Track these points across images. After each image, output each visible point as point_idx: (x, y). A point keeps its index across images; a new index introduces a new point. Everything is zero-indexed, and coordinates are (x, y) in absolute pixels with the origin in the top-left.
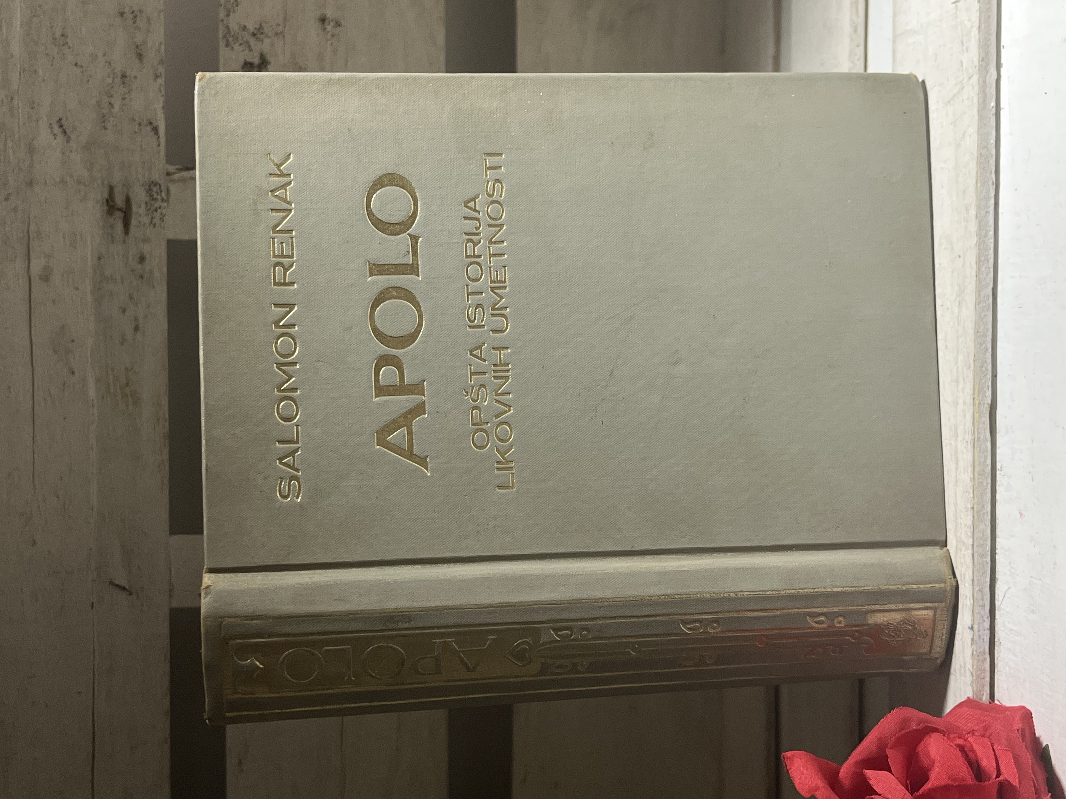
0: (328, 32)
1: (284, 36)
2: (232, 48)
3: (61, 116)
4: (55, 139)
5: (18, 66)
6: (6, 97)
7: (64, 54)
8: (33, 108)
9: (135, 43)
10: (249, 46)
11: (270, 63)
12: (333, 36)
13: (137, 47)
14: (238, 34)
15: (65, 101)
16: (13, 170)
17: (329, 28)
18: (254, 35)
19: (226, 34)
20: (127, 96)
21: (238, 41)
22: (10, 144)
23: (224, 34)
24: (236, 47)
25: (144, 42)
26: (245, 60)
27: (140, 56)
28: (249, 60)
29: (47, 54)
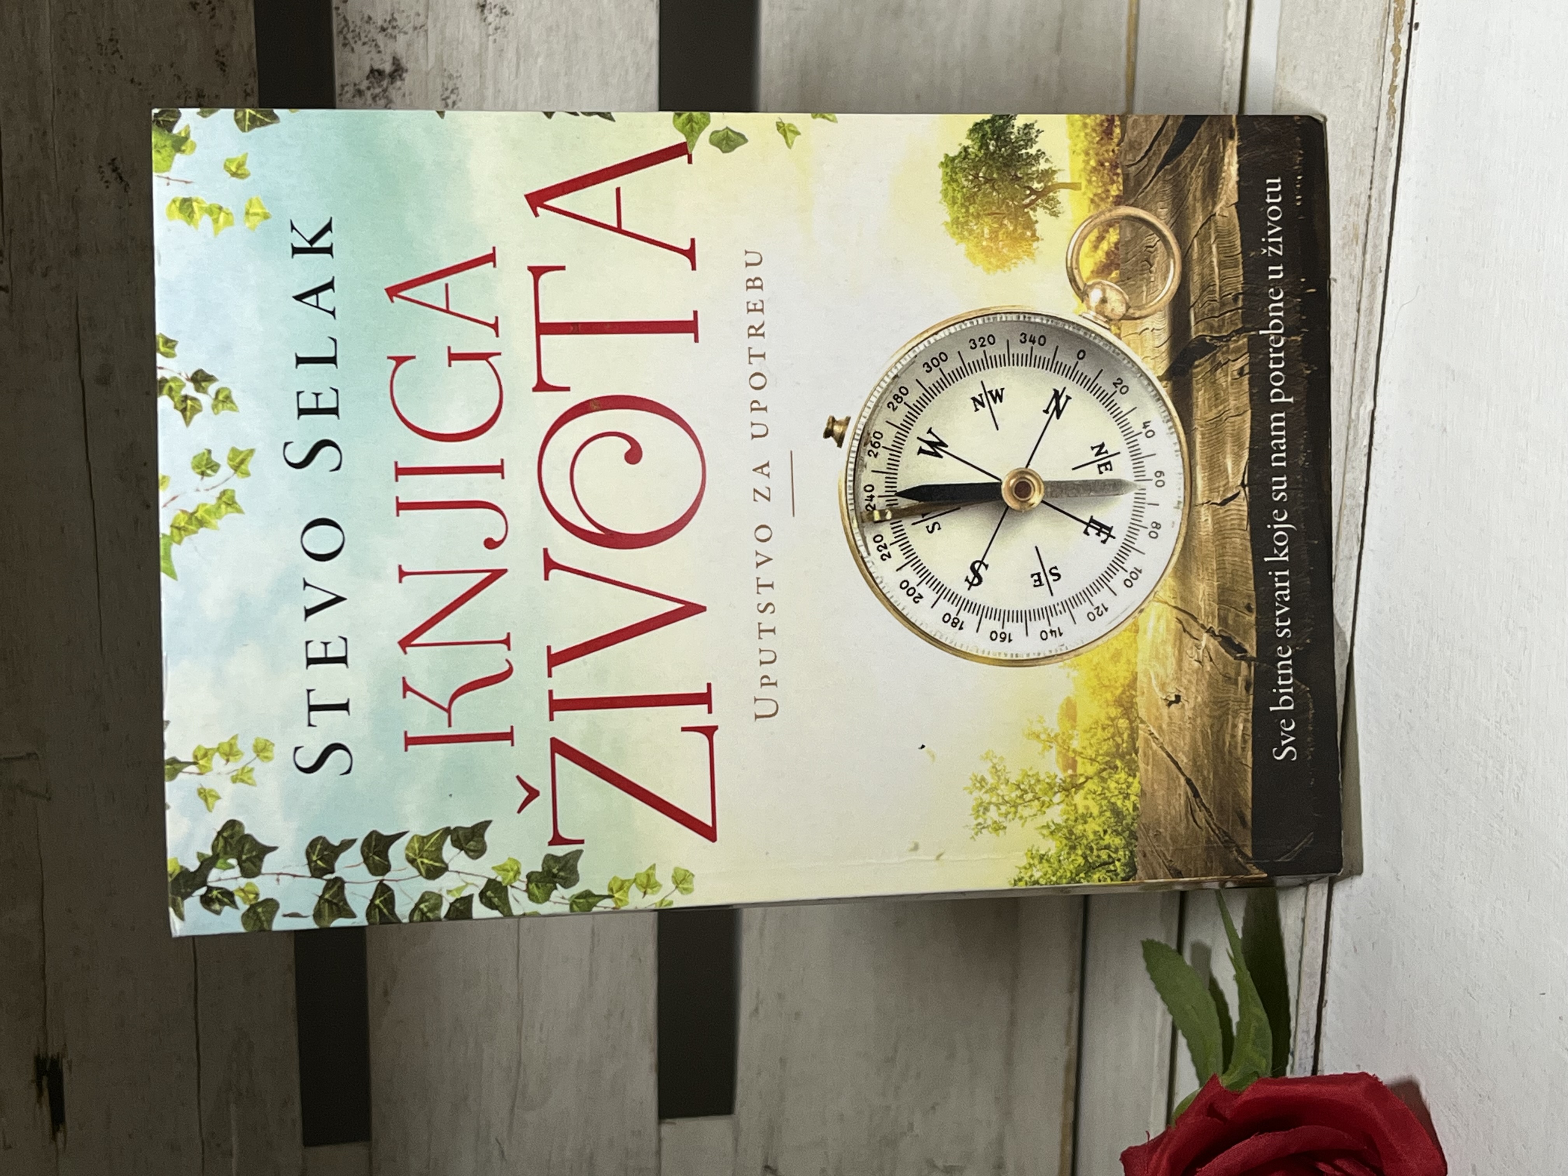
0: (490, 24)
1: (426, 31)
2: (353, 50)
3: (114, 157)
4: (107, 187)
5: (51, 85)
6: (35, 129)
7: (114, 67)
8: (74, 146)
9: (215, 47)
10: (376, 45)
11: (407, 71)
12: (496, 29)
13: (217, 52)
14: (360, 27)
15: (118, 134)
16: (52, 233)
17: (491, 18)
18: (383, 29)
19: (343, 28)
21: (360, 39)
22: (45, 197)
23: (341, 26)
24: (358, 47)
25: (228, 45)
26: (371, 66)
27: (223, 66)
28: (376, 66)
29: (91, 68)
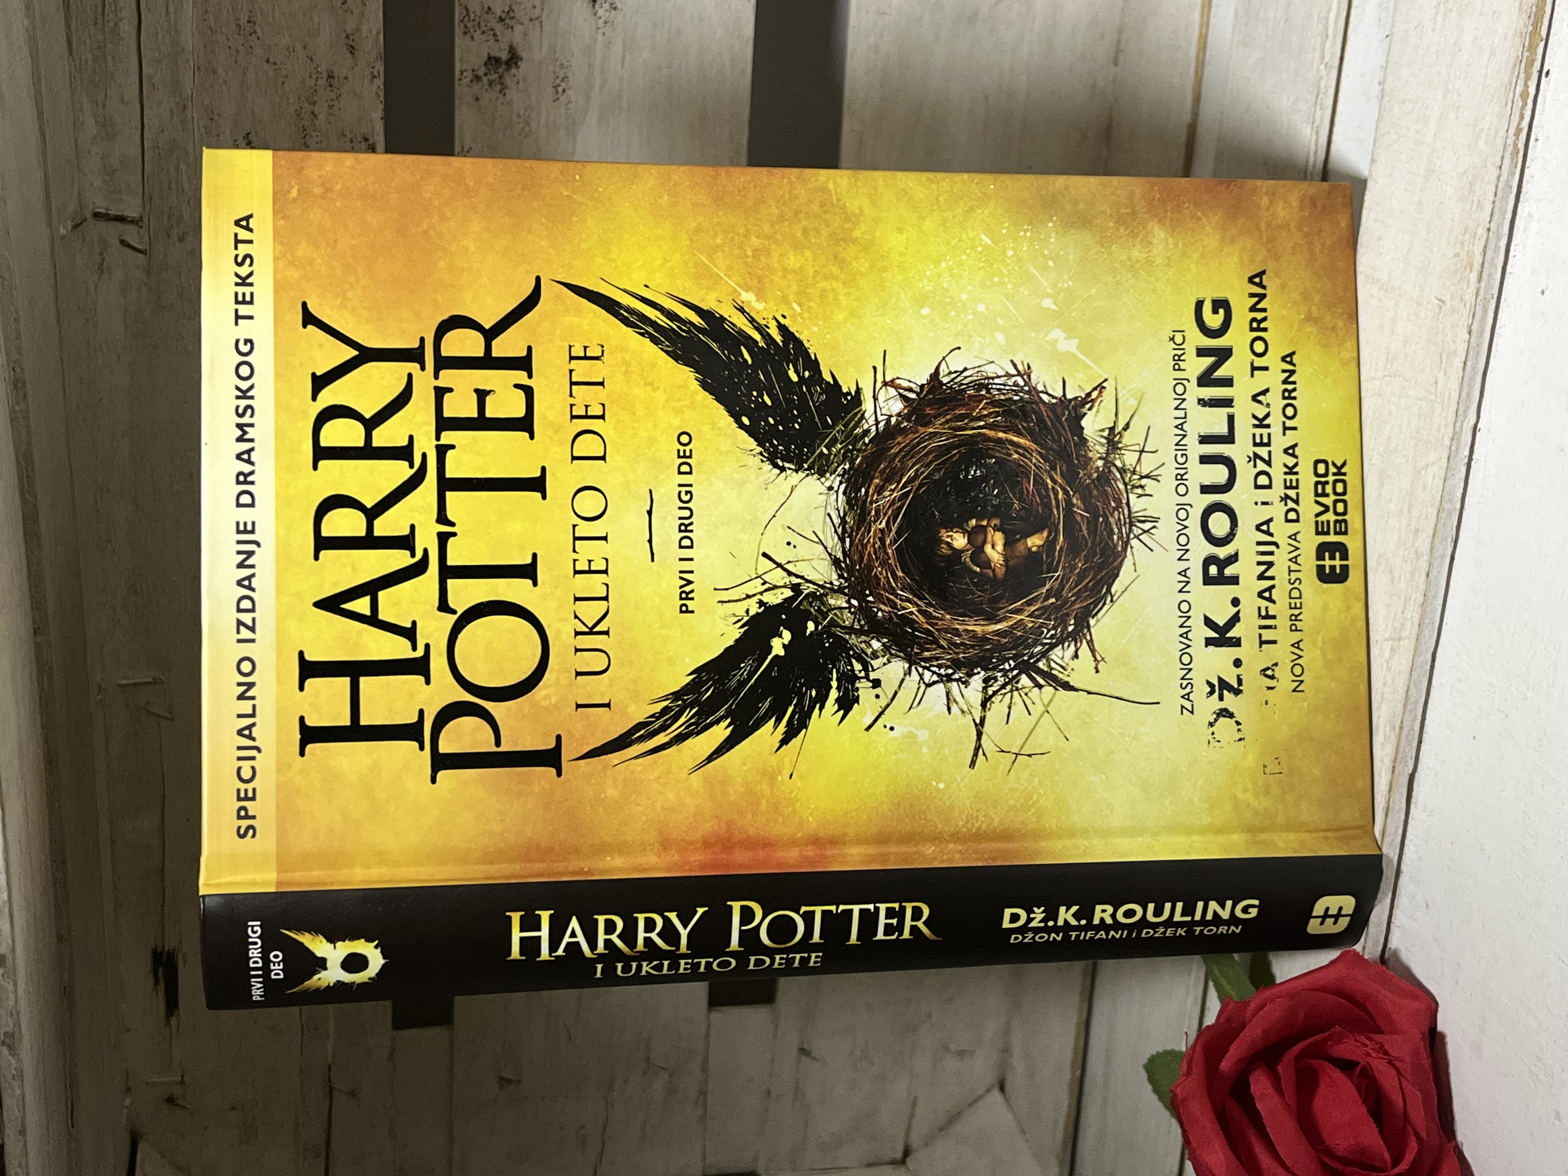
0: (600, 18)
1: (541, 22)
2: (472, 38)
3: (249, 129)
5: (192, 62)
6: (176, 103)
7: (251, 47)
8: (212, 119)
9: (345, 31)
10: (494, 35)
11: (521, 59)
12: (606, 23)
13: (347, 37)
14: (480, 17)
15: (253, 110)
16: (189, 200)
17: (601, 12)
18: (501, 20)
19: (465, 17)
20: (333, 103)
21: (479, 28)
22: (183, 167)
23: (462, 17)
24: (477, 35)
25: (358, 29)
26: (489, 54)
27: (352, 49)
28: (494, 54)
29: (230, 48)
